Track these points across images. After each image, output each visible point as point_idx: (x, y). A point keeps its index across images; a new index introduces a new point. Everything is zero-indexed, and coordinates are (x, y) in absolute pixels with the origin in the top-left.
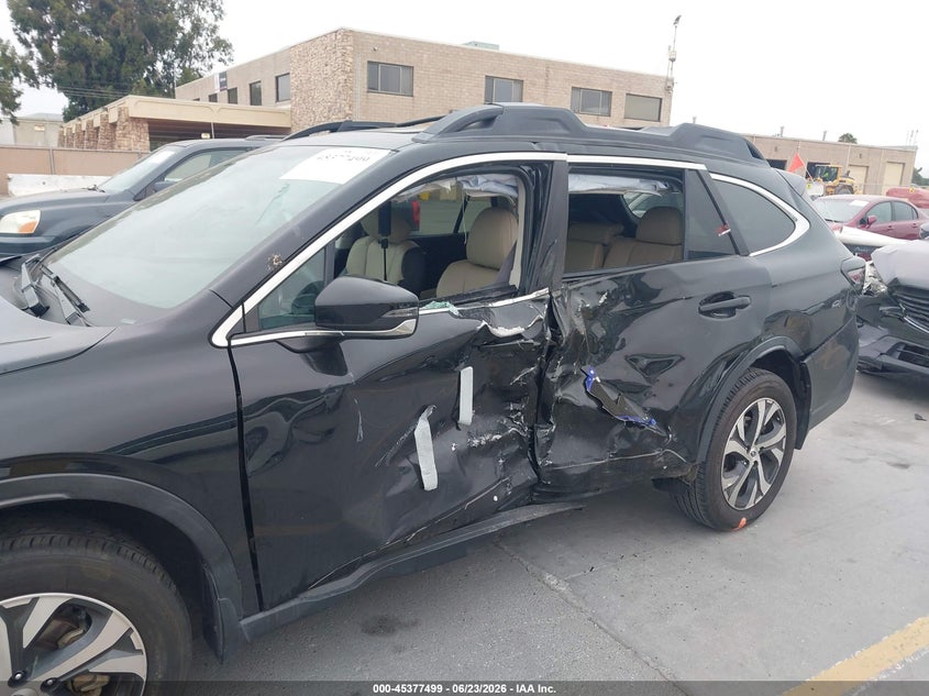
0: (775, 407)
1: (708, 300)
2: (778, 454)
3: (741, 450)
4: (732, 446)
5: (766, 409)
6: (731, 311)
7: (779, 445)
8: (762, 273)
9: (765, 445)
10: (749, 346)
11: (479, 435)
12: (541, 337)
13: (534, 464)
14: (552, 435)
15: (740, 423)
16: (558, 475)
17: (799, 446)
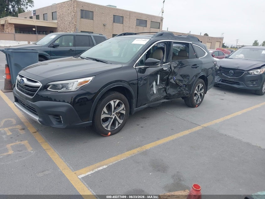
0: (202, 86)
1: (193, 66)
2: (203, 94)
3: (197, 93)
4: (196, 92)
5: (201, 86)
6: (196, 67)
7: (202, 93)
8: (201, 61)
9: (201, 92)
10: (199, 74)
11: (160, 86)
12: (169, 70)
13: (166, 93)
14: (169, 88)
15: (197, 88)
16: (170, 94)
17: (206, 94)
